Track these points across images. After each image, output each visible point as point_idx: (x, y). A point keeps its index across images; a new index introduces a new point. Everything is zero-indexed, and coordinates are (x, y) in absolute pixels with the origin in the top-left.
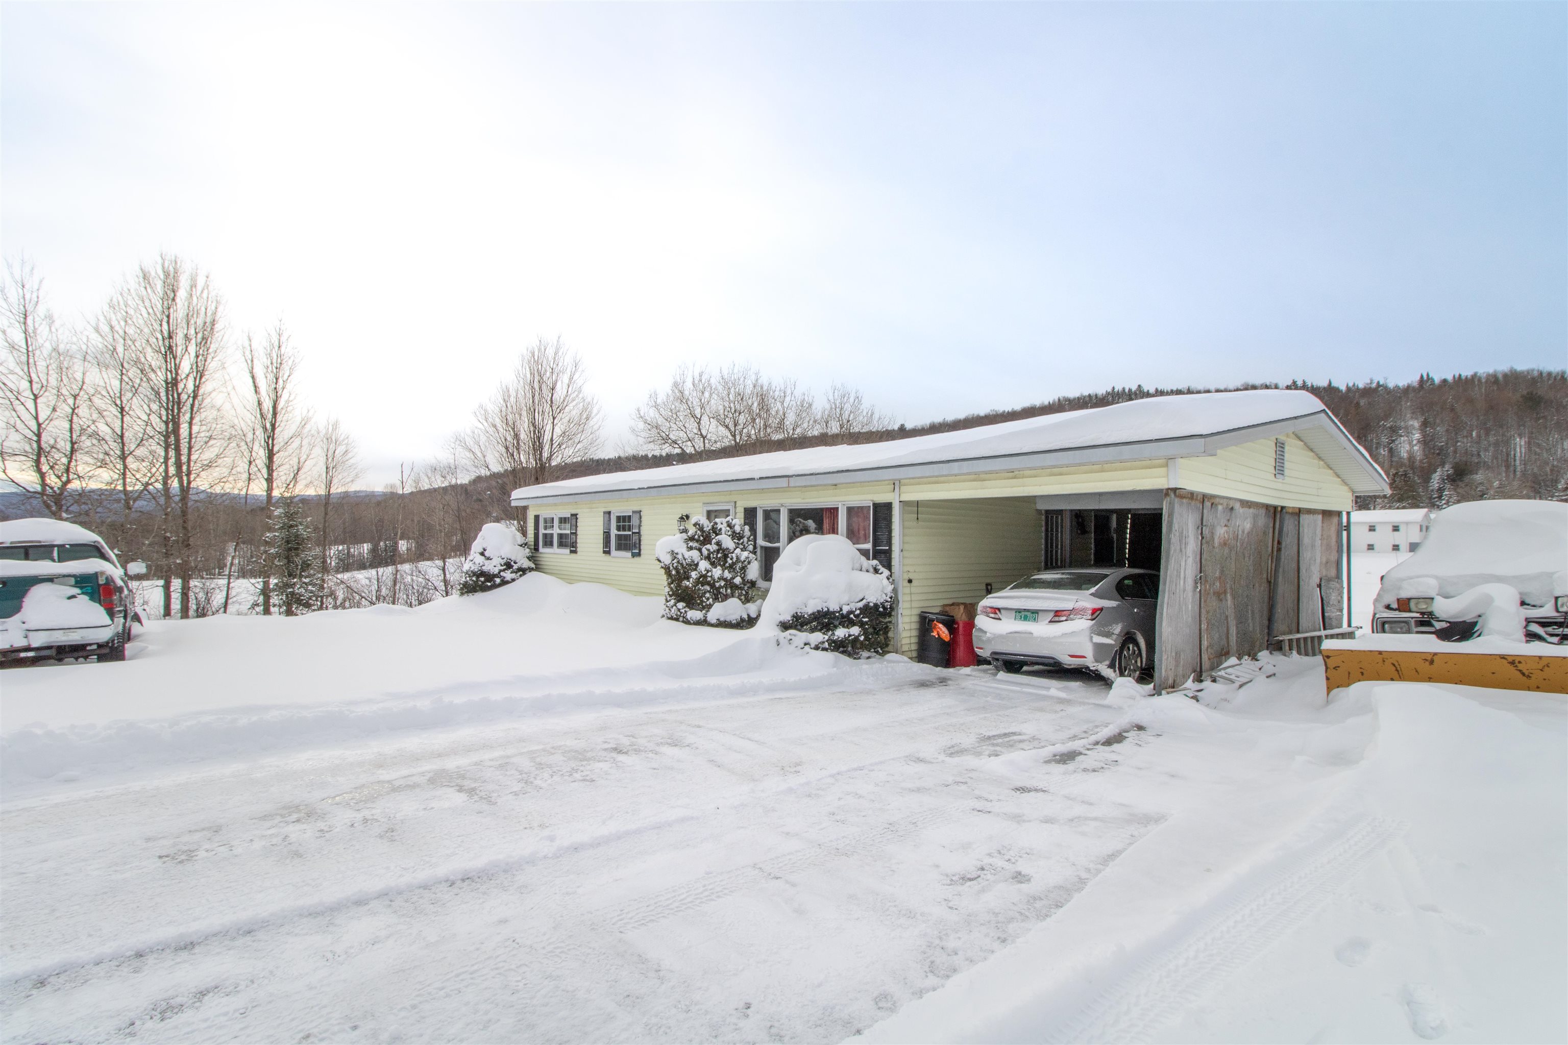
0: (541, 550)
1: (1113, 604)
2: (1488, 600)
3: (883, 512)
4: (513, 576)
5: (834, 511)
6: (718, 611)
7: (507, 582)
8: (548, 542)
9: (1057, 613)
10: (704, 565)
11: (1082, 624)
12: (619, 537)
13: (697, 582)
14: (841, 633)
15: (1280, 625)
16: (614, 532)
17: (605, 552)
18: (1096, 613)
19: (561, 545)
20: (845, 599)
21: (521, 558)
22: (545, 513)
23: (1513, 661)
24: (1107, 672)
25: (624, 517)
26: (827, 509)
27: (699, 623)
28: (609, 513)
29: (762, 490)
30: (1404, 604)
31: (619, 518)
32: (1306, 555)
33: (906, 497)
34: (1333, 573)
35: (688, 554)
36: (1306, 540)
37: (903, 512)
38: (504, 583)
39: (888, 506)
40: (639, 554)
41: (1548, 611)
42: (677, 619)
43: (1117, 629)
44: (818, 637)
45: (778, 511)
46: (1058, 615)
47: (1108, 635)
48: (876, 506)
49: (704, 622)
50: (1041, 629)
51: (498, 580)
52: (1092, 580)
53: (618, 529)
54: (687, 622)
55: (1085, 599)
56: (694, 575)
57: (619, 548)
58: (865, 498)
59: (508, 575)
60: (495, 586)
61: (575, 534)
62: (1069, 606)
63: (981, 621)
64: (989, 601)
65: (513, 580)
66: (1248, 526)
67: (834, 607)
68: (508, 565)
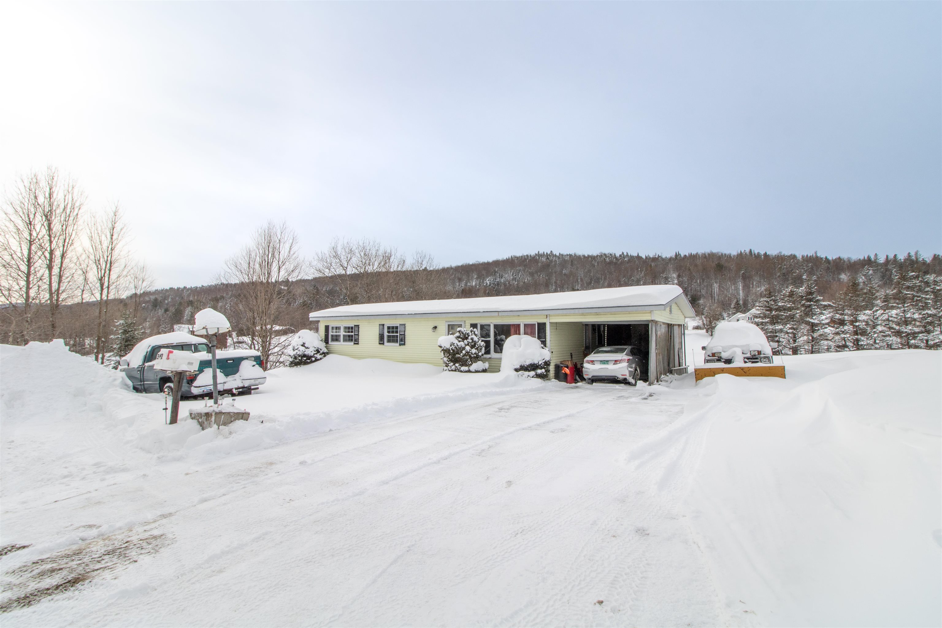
0: (330, 343)
1: (631, 358)
2: (735, 352)
3: (542, 327)
4: (321, 356)
5: (518, 326)
6: (474, 367)
7: (318, 360)
8: (336, 339)
9: (616, 361)
10: (468, 348)
11: (625, 364)
12: (389, 336)
13: (465, 355)
14: (539, 371)
15: (671, 366)
16: (386, 334)
17: (380, 344)
18: (629, 360)
19: (349, 339)
20: (540, 359)
21: (322, 346)
22: (332, 324)
23: (742, 369)
24: (632, 380)
25: (393, 328)
26: (514, 325)
27: (466, 372)
28: (383, 325)
29: (480, 317)
30: (713, 355)
31: (389, 328)
32: (675, 340)
33: (552, 321)
34: (680, 347)
35: (459, 344)
36: (675, 335)
37: (551, 326)
38: (317, 360)
39: (544, 324)
40: (404, 344)
41: (748, 355)
42: (455, 371)
43: (634, 366)
44: (532, 373)
45: (489, 325)
46: (616, 362)
47: (632, 368)
48: (539, 324)
49: (469, 371)
50: (611, 366)
51: (313, 359)
52: (622, 351)
53: (389, 332)
54: (461, 372)
55: (623, 356)
56: (464, 352)
57: (389, 341)
58: (534, 320)
59: (318, 356)
60: (312, 362)
61: (358, 335)
62: (620, 358)
63: (586, 365)
64: (588, 358)
65: (321, 359)
66: (664, 331)
67: (536, 362)
68: (318, 351)
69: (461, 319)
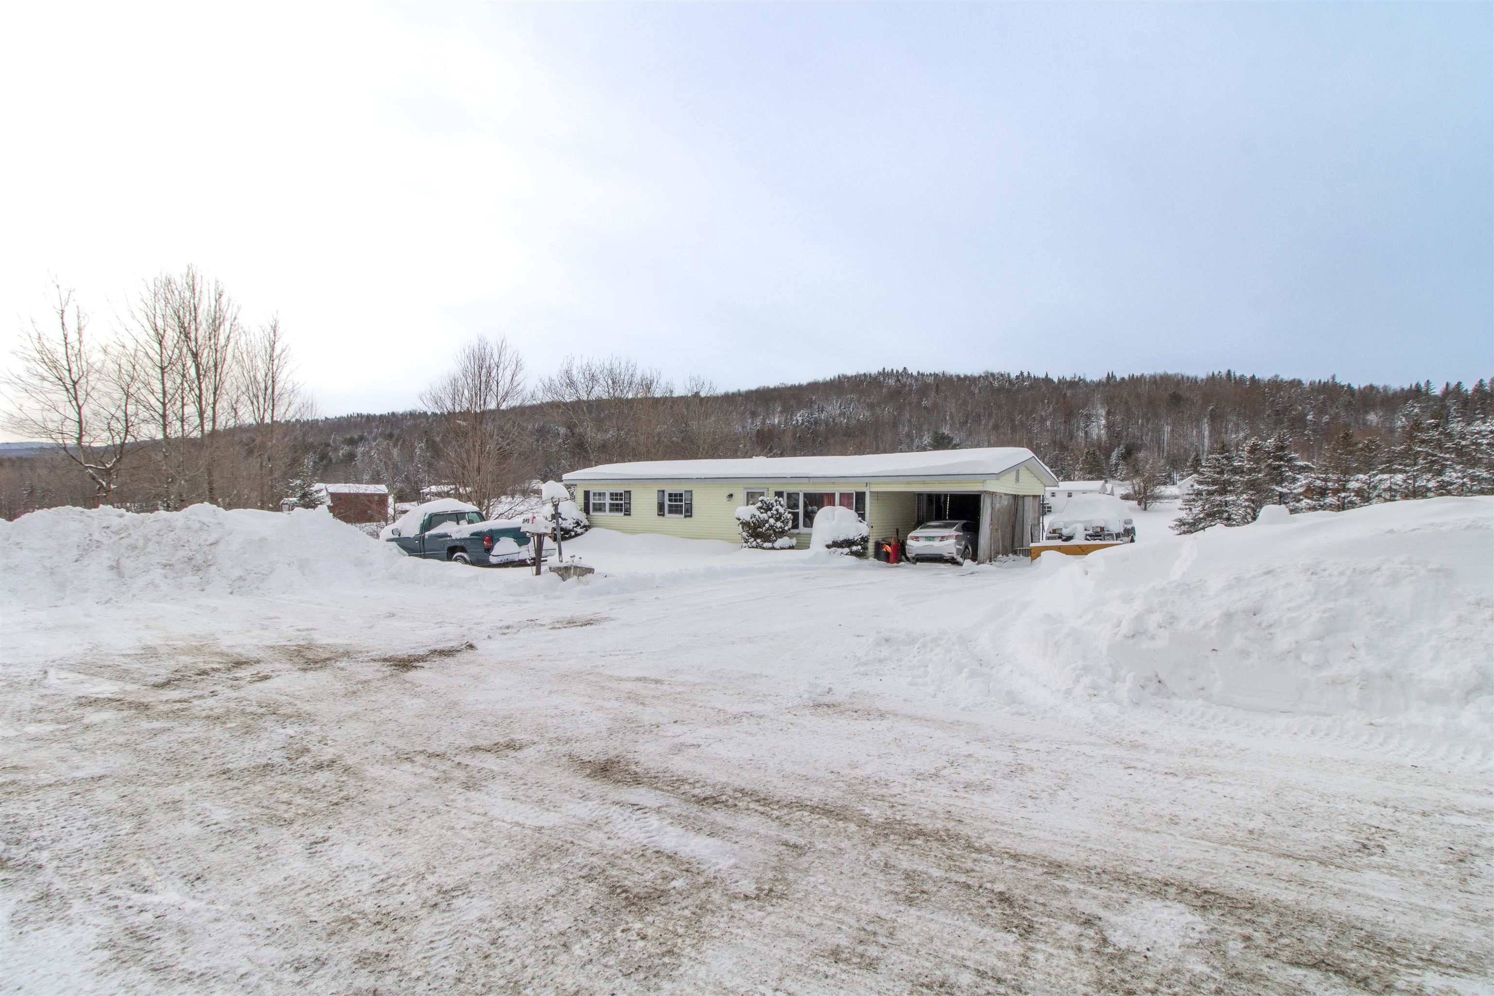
0: (591, 513)
1: (961, 534)
2: (1076, 528)
3: (861, 496)
4: (582, 530)
5: (833, 495)
6: (780, 542)
7: (579, 535)
8: (599, 508)
9: (943, 537)
10: (772, 521)
11: (952, 541)
12: (670, 506)
13: (768, 529)
14: (854, 548)
15: (1016, 544)
16: (667, 503)
17: (659, 515)
18: (957, 537)
19: (616, 508)
20: (856, 534)
21: (582, 517)
22: (593, 489)
23: (1080, 547)
24: (960, 559)
25: (676, 495)
26: (827, 494)
27: (770, 549)
28: (663, 491)
29: (787, 484)
30: (1054, 531)
31: (670, 495)
32: (1026, 515)
33: (873, 490)
34: (1036, 522)
35: (762, 516)
36: (1026, 508)
37: (871, 496)
38: (577, 535)
39: (864, 493)
40: (691, 516)
41: (1091, 532)
42: (757, 547)
43: (963, 543)
44: (847, 550)
45: (798, 494)
46: (943, 538)
47: (961, 545)
48: (857, 493)
49: (773, 548)
50: (936, 544)
51: (573, 533)
52: (953, 525)
53: (670, 500)
54: (764, 548)
55: (952, 532)
56: (767, 525)
57: (670, 512)
58: (852, 489)
59: (579, 530)
60: (571, 537)
61: (630, 504)
62: (947, 534)
63: (910, 542)
65: (582, 533)
66: (1006, 503)
67: (851, 538)
68: (578, 524)
69: (762, 486)
